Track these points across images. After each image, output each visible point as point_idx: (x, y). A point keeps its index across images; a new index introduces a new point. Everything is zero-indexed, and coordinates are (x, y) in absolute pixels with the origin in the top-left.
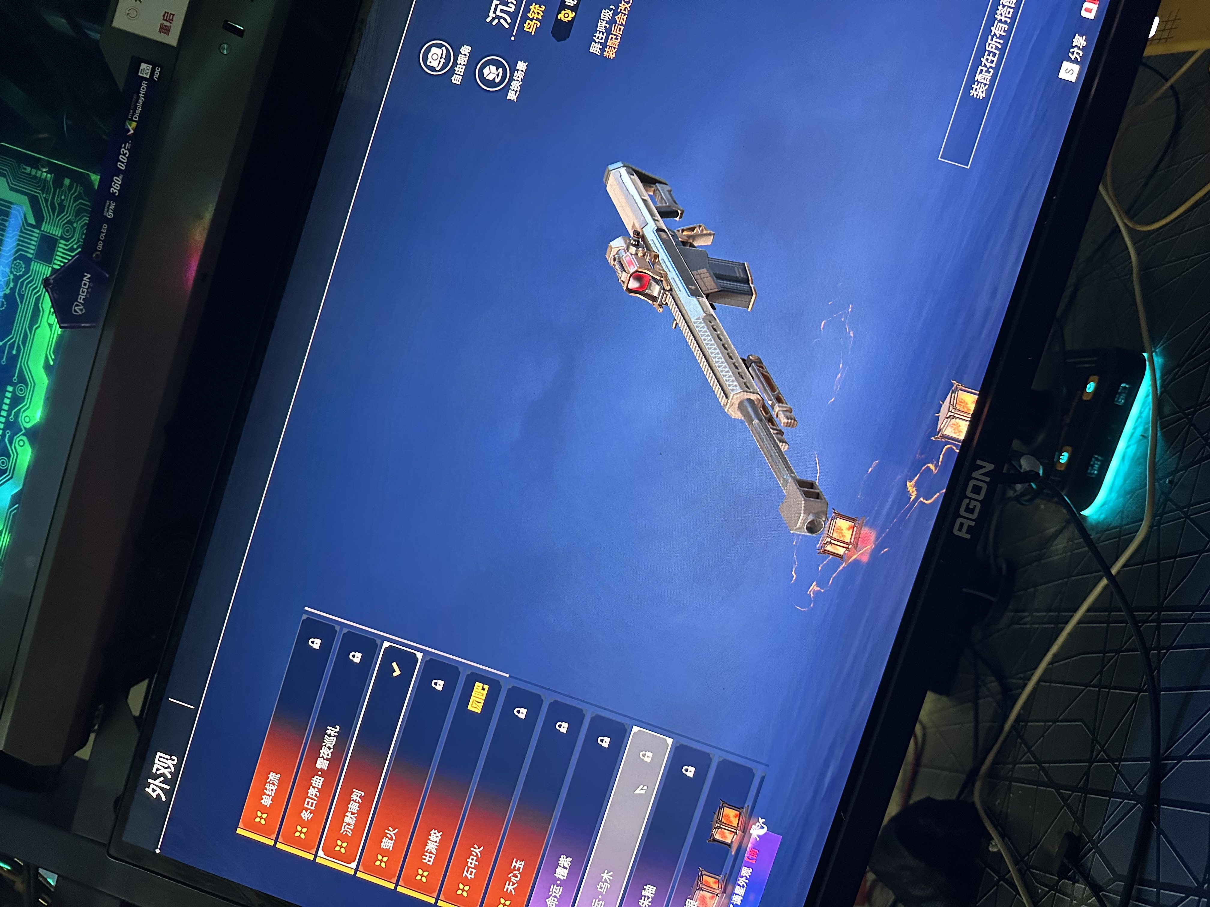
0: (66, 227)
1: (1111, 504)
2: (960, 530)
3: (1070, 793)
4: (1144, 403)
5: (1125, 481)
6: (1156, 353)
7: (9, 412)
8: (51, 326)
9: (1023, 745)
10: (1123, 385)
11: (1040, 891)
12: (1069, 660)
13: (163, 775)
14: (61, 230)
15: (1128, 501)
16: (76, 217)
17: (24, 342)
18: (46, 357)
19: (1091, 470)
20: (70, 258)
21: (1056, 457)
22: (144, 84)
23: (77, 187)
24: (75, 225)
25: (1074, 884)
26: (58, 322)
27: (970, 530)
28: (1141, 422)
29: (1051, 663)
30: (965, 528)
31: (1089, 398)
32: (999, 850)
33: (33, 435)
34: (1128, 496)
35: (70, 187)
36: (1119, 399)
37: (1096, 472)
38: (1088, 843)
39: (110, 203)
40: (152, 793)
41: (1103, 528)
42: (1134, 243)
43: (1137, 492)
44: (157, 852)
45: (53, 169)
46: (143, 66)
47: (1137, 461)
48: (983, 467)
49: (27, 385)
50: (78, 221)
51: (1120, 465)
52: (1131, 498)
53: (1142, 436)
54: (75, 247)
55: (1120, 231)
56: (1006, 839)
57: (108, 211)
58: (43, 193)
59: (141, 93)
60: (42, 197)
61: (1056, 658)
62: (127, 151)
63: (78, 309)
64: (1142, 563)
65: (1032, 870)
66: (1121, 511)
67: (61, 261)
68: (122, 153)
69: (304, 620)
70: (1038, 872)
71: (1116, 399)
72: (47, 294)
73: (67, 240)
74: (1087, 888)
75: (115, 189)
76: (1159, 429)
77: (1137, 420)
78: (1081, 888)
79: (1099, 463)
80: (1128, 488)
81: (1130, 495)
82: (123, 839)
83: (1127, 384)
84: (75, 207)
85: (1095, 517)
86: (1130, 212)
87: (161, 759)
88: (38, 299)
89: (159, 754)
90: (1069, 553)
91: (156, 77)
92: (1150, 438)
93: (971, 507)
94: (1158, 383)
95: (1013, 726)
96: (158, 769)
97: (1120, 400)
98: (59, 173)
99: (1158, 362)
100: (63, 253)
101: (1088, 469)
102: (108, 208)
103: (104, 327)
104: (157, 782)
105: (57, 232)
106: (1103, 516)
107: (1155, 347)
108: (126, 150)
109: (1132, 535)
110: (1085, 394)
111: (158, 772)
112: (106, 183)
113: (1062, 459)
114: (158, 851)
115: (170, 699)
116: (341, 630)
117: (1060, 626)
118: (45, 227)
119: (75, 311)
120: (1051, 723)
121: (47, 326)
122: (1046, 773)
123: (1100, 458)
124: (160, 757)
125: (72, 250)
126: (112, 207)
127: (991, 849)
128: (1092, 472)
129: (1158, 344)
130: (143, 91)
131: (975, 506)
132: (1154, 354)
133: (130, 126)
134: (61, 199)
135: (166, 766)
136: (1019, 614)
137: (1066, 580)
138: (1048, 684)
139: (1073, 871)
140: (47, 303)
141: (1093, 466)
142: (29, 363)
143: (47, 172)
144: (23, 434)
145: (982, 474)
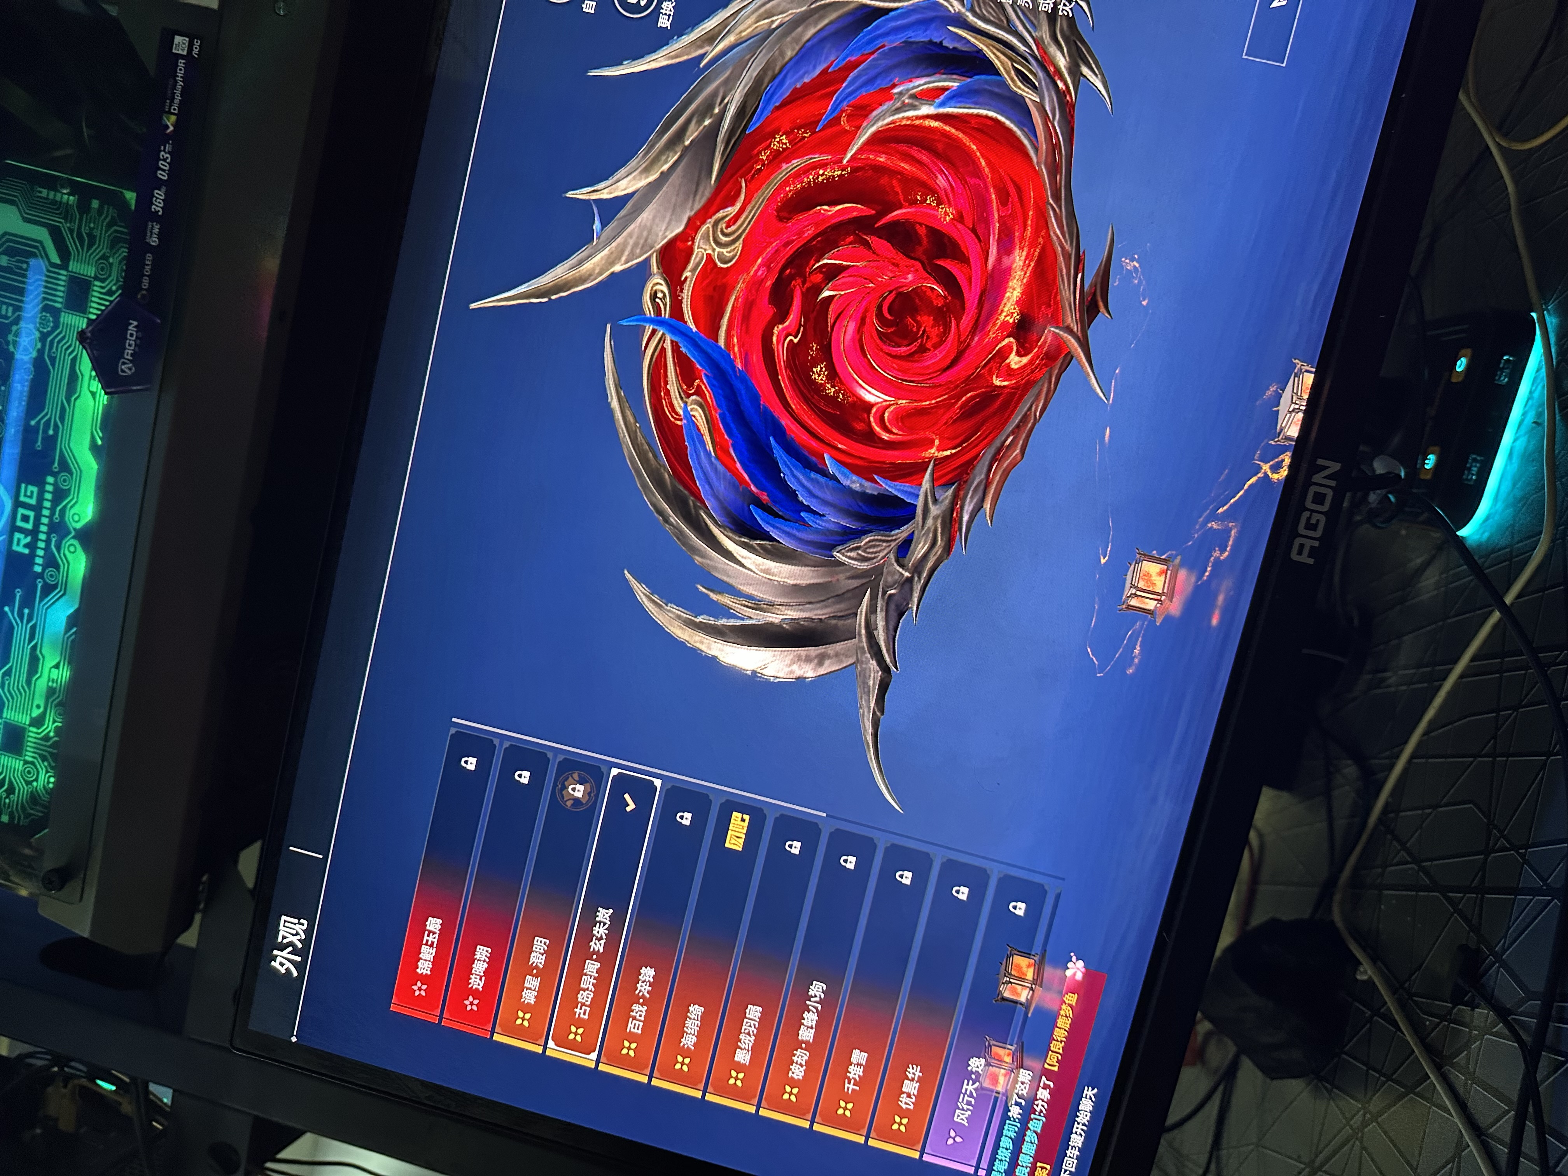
0: (100, 264)
1: (1497, 517)
2: (1300, 553)
3: (1461, 895)
4: (1535, 379)
5: (1514, 485)
6: (1548, 311)
7: (52, 510)
8: (93, 394)
9: (1395, 843)
10: (1505, 358)
11: (1428, 1023)
12: (1450, 726)
13: (291, 944)
14: (94, 269)
15: (1519, 511)
16: (111, 249)
17: (62, 419)
18: (93, 437)
19: (1468, 475)
20: (107, 303)
21: (1419, 462)
22: (181, 63)
23: (108, 211)
24: (111, 260)
25: (1473, 1010)
26: (103, 388)
27: (1313, 552)
28: (1532, 406)
29: (1426, 733)
30: (1306, 551)
31: (1460, 379)
32: (1370, 977)
33: (85, 537)
34: (1520, 505)
35: (100, 212)
36: (1500, 377)
37: (1474, 477)
38: (1489, 956)
39: (153, 226)
40: (279, 967)
41: (1489, 551)
42: (1511, 169)
43: (1532, 498)
44: (294, 1041)
45: (76, 189)
46: (178, 39)
47: (1528, 458)
48: (1326, 468)
49: (71, 474)
50: (115, 253)
51: (1506, 465)
52: (1523, 506)
53: (1534, 422)
54: (114, 288)
55: (1491, 153)
56: (1379, 963)
57: (151, 237)
58: (66, 223)
59: (178, 76)
60: (64, 227)
61: (1433, 726)
62: (168, 155)
63: (126, 368)
64: (1543, 590)
65: (1415, 998)
66: (1511, 525)
67: (98, 309)
68: (161, 157)
69: (452, 735)
70: (1424, 1000)
71: (1497, 378)
72: (84, 351)
73: (103, 281)
74: (1491, 1013)
75: (157, 206)
76: (1557, 411)
77: (1527, 401)
78: (1482, 1014)
79: (1478, 465)
80: (1518, 493)
81: (1522, 503)
82: (250, 1027)
83: (1511, 356)
84: (109, 236)
85: (1476, 537)
86: (1502, 128)
87: (287, 924)
88: (74, 360)
89: (284, 918)
90: (1443, 589)
91: (195, 51)
92: (1546, 424)
93: (1313, 521)
94: (1553, 350)
95: (1380, 820)
96: (284, 937)
97: (1502, 378)
98: (84, 193)
99: (1552, 323)
100: (100, 298)
101: (1463, 474)
102: (151, 232)
103: (161, 387)
104: (285, 953)
105: (90, 271)
106: (1486, 535)
107: (1546, 304)
108: (166, 153)
109: (1528, 554)
110: (1454, 375)
111: (285, 941)
112: (145, 200)
113: (1428, 464)
114: (294, 1039)
115: (291, 848)
116: (501, 744)
117: (1437, 683)
118: (73, 266)
119: (123, 371)
120: (1430, 811)
121: (89, 394)
122: (1427, 874)
123: (1479, 458)
124: (285, 921)
125: (110, 293)
126: (156, 230)
127: (1359, 977)
128: (1469, 477)
129: (1550, 300)
130: (180, 74)
131: (1318, 521)
132: (1545, 312)
133: (169, 121)
134: (89, 227)
135: (294, 932)
136: (1380, 675)
137: (1440, 624)
138: (1423, 760)
139: (1470, 994)
140: (86, 365)
141: (1470, 469)
142: (72, 445)
143: (69, 194)
144: (74, 537)
145: (1325, 477)
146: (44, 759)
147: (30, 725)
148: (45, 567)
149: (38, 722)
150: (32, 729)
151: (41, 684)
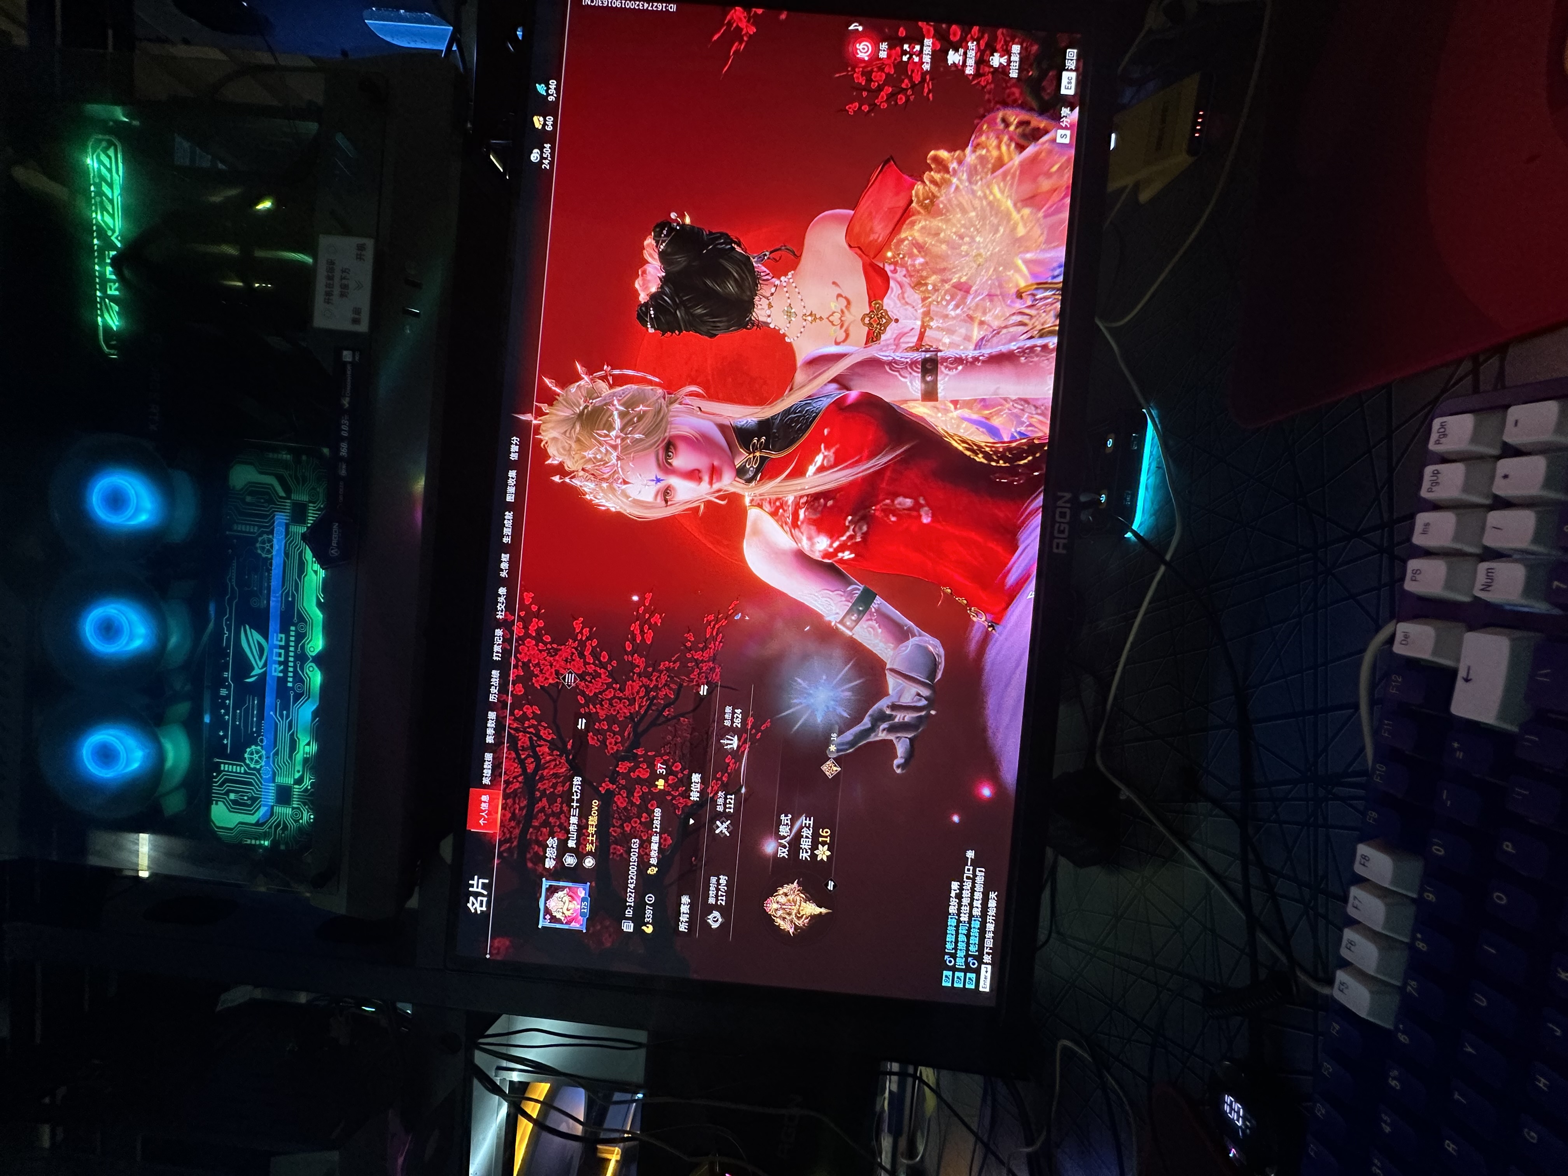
0: (311, 493)
2: (1058, 547)
6: (1150, 407)
7: (296, 647)
8: (316, 572)
9: (1125, 716)
10: (1135, 435)
11: (1171, 818)
14: (308, 496)
15: (1160, 516)
16: (317, 483)
17: (297, 590)
18: (317, 597)
19: (1125, 503)
20: (318, 515)
21: (1097, 499)
22: (349, 367)
23: (313, 461)
24: (318, 490)
25: (1197, 804)
26: (321, 567)
27: (1065, 547)
28: (1153, 459)
29: (1131, 650)
30: (1061, 546)
31: (1110, 451)
32: (1127, 796)
33: (320, 660)
34: (1159, 513)
35: (308, 462)
36: (1133, 446)
37: (1128, 503)
38: (1199, 770)
39: (342, 465)
42: (1114, 337)
43: (1166, 506)
45: (290, 450)
46: (345, 353)
48: (1063, 497)
49: (306, 623)
50: (320, 485)
51: (1145, 494)
52: (1161, 513)
54: (322, 506)
55: (1100, 331)
56: (1132, 788)
57: (341, 471)
58: (287, 471)
60: (286, 474)
61: (1135, 643)
62: (347, 421)
63: (334, 552)
65: (1159, 804)
66: (1157, 523)
67: (313, 520)
68: (343, 423)
70: (1165, 804)
71: (1131, 446)
72: (307, 547)
73: (314, 503)
74: (1208, 803)
75: (343, 453)
76: (1169, 459)
77: (1150, 456)
78: (1204, 806)
79: (1130, 495)
81: (1160, 511)
82: (457, 954)
84: (315, 475)
86: (1106, 316)
88: (301, 554)
90: (1121, 570)
91: (357, 359)
92: (1165, 467)
93: (1062, 528)
98: (296, 452)
99: (1154, 413)
100: (314, 513)
101: (1122, 502)
102: (341, 468)
103: (357, 561)
105: (304, 498)
106: (1142, 534)
108: (345, 420)
109: (1170, 539)
110: (1107, 449)
112: (335, 450)
113: (1102, 500)
114: (488, 956)
117: (1130, 622)
118: (293, 496)
119: (332, 554)
120: (1143, 693)
121: (312, 572)
122: (1150, 730)
123: (1130, 492)
125: (320, 509)
126: (344, 467)
129: (1150, 402)
130: (349, 373)
131: (1064, 528)
133: (345, 401)
134: (302, 472)
136: (1095, 623)
137: (1125, 587)
138: (1133, 666)
139: (1193, 795)
140: (309, 555)
141: (1127, 498)
142: (304, 604)
143: (286, 454)
144: (311, 662)
145: (1065, 502)
146: (305, 804)
147: (294, 784)
148: (294, 682)
149: (299, 781)
150: (295, 786)
151: (299, 757)
